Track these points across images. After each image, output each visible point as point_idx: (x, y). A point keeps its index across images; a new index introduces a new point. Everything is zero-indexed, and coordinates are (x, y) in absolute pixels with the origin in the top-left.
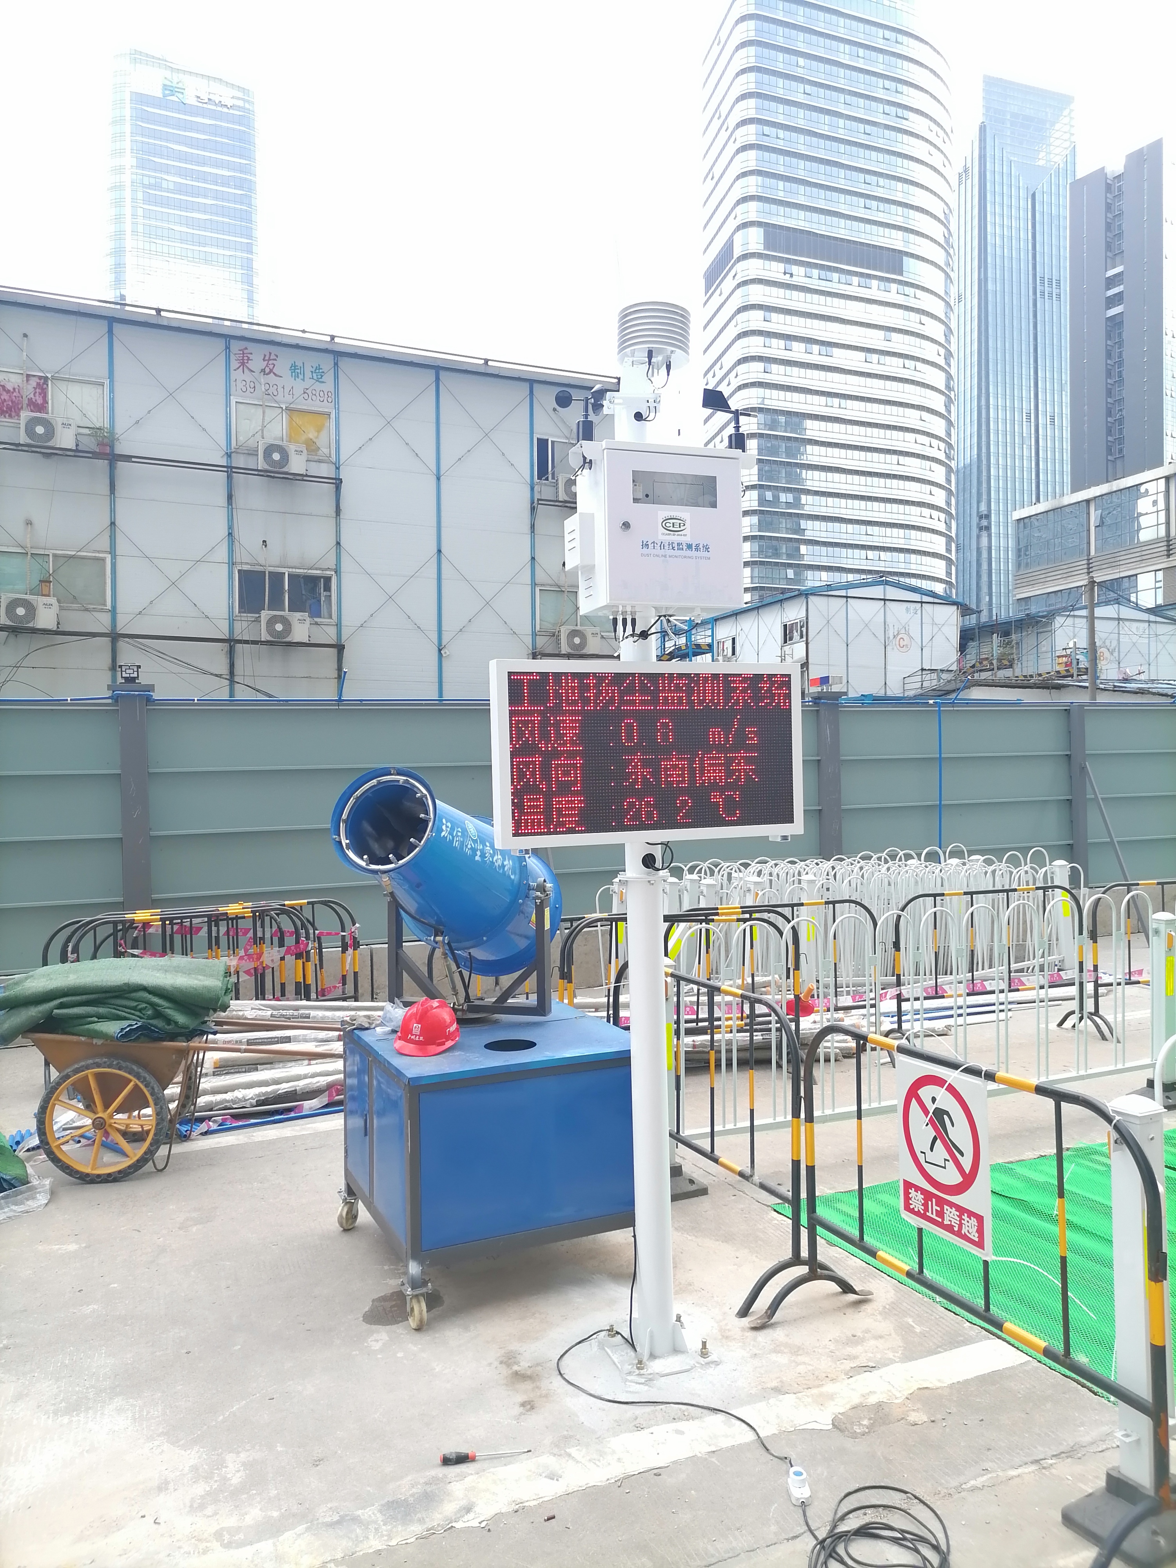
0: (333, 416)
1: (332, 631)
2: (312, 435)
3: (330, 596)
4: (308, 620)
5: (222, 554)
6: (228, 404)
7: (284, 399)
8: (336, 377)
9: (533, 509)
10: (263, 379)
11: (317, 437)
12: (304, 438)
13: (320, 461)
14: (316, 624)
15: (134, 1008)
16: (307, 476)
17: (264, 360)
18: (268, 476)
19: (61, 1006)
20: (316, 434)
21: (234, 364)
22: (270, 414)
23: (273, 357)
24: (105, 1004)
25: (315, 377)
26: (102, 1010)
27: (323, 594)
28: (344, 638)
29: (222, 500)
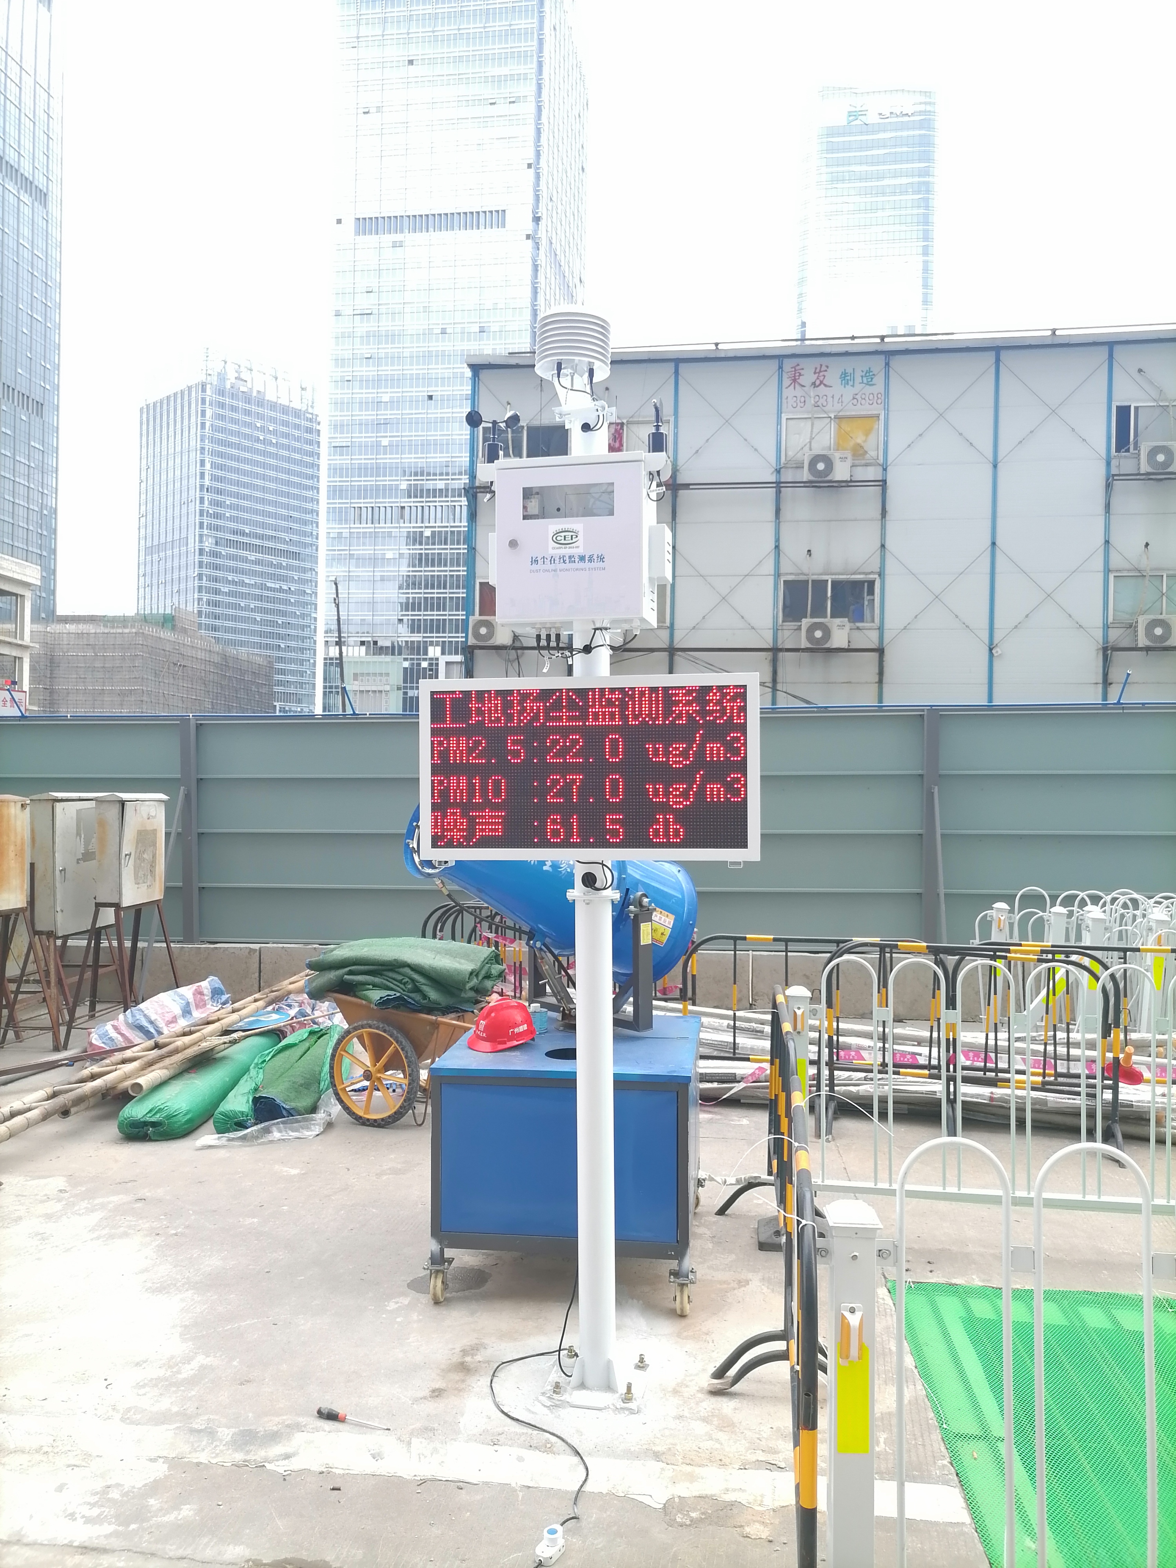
0: (882, 417)
1: (874, 636)
2: (860, 439)
3: (873, 600)
4: (848, 626)
5: (769, 567)
6: (779, 422)
7: (833, 408)
8: (887, 377)
9: (1109, 486)
10: (812, 392)
11: (865, 441)
12: (852, 443)
13: (866, 465)
14: (858, 628)
15: (400, 981)
16: (851, 481)
17: (815, 373)
18: (813, 487)
19: (351, 973)
20: (864, 438)
21: (786, 382)
22: (819, 424)
23: (824, 368)
24: (381, 975)
25: (865, 381)
26: (377, 980)
27: (867, 598)
28: (886, 641)
29: (771, 515)
